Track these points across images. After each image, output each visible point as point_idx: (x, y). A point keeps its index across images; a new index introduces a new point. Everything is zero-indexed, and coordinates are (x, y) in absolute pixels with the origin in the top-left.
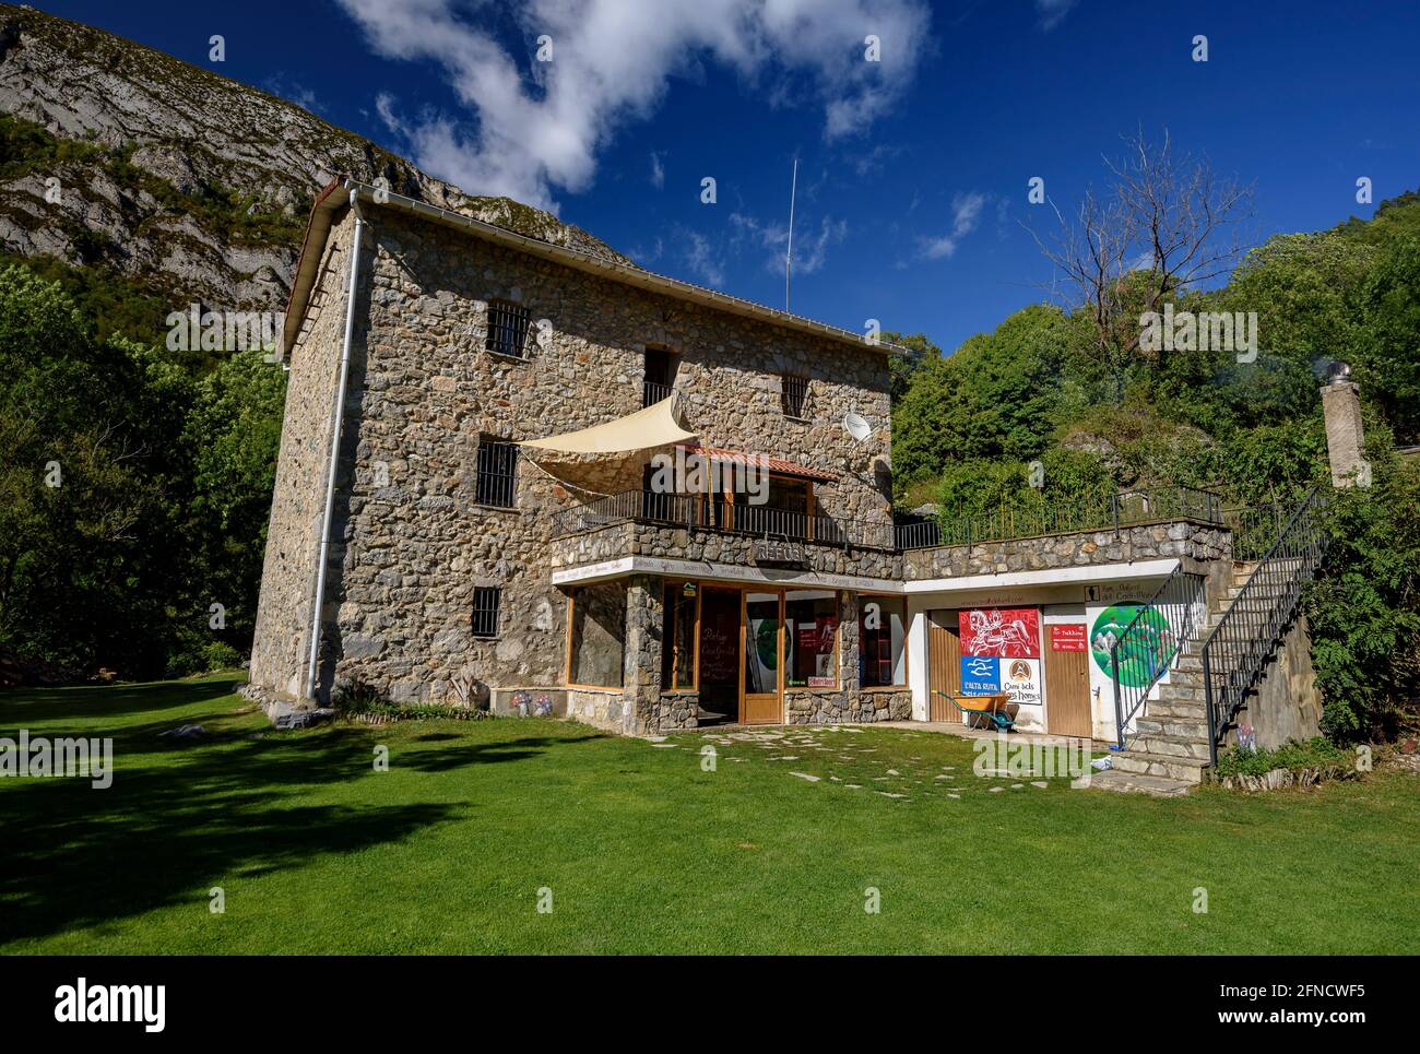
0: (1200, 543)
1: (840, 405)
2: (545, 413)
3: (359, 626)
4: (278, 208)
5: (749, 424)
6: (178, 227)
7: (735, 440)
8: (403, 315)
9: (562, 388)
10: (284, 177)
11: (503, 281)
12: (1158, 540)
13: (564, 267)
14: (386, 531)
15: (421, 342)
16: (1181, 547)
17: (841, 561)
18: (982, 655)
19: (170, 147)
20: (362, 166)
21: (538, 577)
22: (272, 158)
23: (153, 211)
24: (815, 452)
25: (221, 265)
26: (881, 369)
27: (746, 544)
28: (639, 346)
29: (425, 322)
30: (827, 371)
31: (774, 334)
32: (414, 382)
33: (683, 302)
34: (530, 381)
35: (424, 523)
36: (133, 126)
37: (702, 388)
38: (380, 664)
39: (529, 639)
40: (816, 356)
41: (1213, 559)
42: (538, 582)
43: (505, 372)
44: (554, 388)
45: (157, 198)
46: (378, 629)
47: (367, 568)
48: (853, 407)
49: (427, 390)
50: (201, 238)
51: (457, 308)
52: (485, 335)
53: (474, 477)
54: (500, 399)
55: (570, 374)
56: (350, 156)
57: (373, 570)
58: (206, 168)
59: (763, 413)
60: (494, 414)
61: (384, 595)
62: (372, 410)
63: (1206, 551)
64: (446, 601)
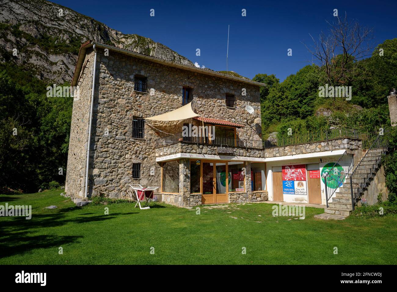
0: (352, 145)
1: (244, 103)
2: (152, 109)
3: (99, 176)
4: (65, 41)
5: (216, 110)
6: (34, 49)
7: (211, 115)
8: (109, 81)
9: (157, 101)
10: (66, 31)
11: (139, 69)
12: (339, 144)
13: (157, 63)
14: (106, 147)
15: (115, 89)
16: (346, 146)
17: (245, 152)
18: (289, 180)
19: (31, 24)
20: (90, 26)
21: (152, 160)
22: (62, 25)
23: (26, 44)
24: (237, 118)
25: (47, 60)
26: (257, 91)
27: (215, 148)
28: (181, 87)
29: (116, 83)
30: (240, 92)
31: (223, 81)
32: (113, 101)
33: (194, 73)
34: (148, 99)
35: (117, 144)
36: (20, 18)
38: (106, 187)
39: (150, 179)
40: (236, 88)
41: (356, 149)
43: (140, 97)
45: (27, 40)
46: (105, 177)
47: (101, 158)
48: (248, 103)
49: (117, 103)
50: (41, 52)
51: (125, 78)
52: (134, 86)
53: (131, 129)
54: (138, 105)
55: (160, 96)
56: (86, 23)
57: (103, 159)
58: (42, 30)
59: (220, 106)
60: (137, 110)
61: (106, 166)
62: (101, 110)
63: (354, 147)
64: (124, 168)
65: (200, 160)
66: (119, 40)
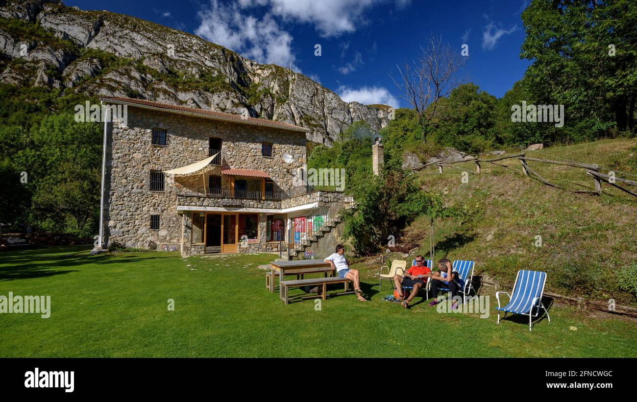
0: (327, 197)
1: (286, 151)
2: (173, 162)
3: (115, 227)
4: (193, 76)
5: (249, 160)
6: (160, 86)
7: (244, 166)
8: (123, 136)
9: (179, 154)
10: (195, 64)
11: (157, 122)
12: (316, 196)
14: (121, 200)
15: (129, 144)
16: (319, 199)
17: (256, 204)
19: (156, 57)
20: (221, 57)
22: (190, 57)
23: (152, 81)
24: (275, 167)
25: (176, 99)
27: (219, 201)
28: (206, 138)
29: (130, 137)
30: (280, 140)
32: (128, 156)
34: (167, 152)
35: (133, 197)
36: (143, 50)
37: (231, 150)
38: (122, 237)
39: (169, 229)
40: (275, 136)
41: (334, 202)
42: (172, 213)
43: (158, 150)
44: (176, 154)
45: (153, 76)
46: (121, 228)
47: (116, 211)
48: (291, 151)
49: (132, 158)
50: (168, 90)
51: (141, 132)
52: (151, 139)
53: (149, 183)
54: (157, 159)
55: (181, 149)
56: (217, 53)
57: (118, 211)
58: (168, 63)
59: (254, 156)
60: (155, 163)
61: (122, 218)
62: (115, 165)
63: (330, 200)
64: (142, 219)
65: (204, 212)
66: (254, 72)
